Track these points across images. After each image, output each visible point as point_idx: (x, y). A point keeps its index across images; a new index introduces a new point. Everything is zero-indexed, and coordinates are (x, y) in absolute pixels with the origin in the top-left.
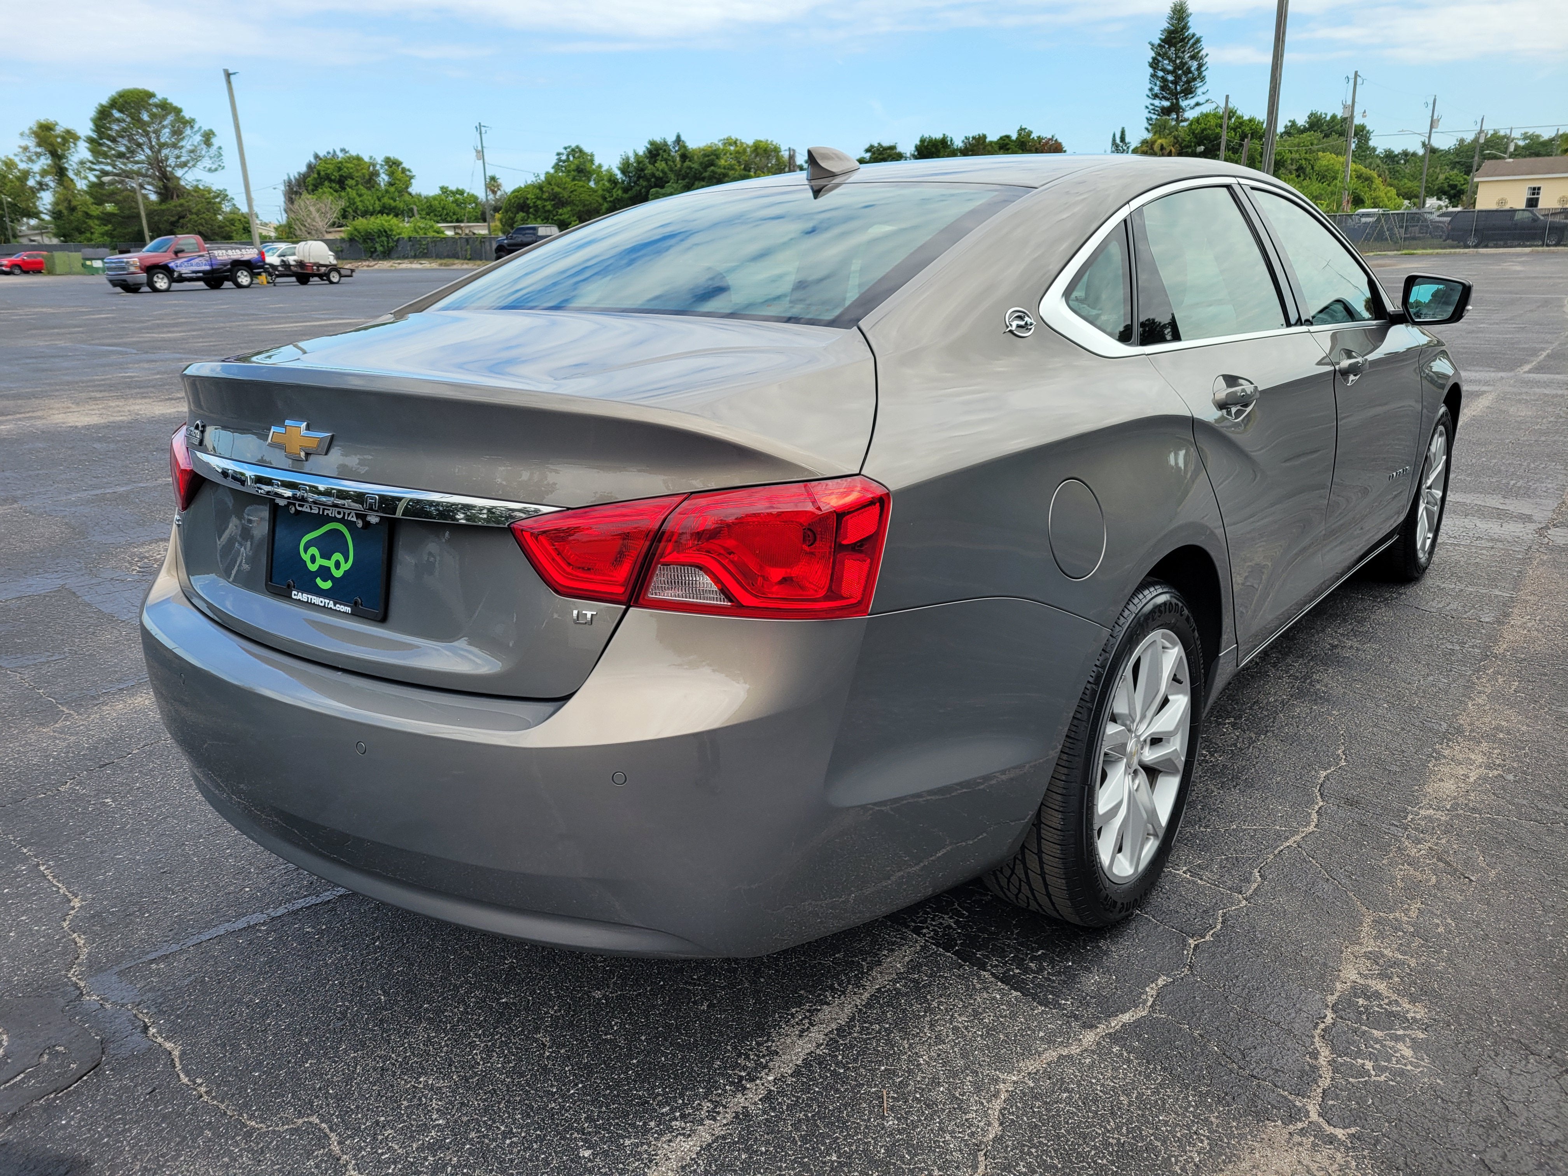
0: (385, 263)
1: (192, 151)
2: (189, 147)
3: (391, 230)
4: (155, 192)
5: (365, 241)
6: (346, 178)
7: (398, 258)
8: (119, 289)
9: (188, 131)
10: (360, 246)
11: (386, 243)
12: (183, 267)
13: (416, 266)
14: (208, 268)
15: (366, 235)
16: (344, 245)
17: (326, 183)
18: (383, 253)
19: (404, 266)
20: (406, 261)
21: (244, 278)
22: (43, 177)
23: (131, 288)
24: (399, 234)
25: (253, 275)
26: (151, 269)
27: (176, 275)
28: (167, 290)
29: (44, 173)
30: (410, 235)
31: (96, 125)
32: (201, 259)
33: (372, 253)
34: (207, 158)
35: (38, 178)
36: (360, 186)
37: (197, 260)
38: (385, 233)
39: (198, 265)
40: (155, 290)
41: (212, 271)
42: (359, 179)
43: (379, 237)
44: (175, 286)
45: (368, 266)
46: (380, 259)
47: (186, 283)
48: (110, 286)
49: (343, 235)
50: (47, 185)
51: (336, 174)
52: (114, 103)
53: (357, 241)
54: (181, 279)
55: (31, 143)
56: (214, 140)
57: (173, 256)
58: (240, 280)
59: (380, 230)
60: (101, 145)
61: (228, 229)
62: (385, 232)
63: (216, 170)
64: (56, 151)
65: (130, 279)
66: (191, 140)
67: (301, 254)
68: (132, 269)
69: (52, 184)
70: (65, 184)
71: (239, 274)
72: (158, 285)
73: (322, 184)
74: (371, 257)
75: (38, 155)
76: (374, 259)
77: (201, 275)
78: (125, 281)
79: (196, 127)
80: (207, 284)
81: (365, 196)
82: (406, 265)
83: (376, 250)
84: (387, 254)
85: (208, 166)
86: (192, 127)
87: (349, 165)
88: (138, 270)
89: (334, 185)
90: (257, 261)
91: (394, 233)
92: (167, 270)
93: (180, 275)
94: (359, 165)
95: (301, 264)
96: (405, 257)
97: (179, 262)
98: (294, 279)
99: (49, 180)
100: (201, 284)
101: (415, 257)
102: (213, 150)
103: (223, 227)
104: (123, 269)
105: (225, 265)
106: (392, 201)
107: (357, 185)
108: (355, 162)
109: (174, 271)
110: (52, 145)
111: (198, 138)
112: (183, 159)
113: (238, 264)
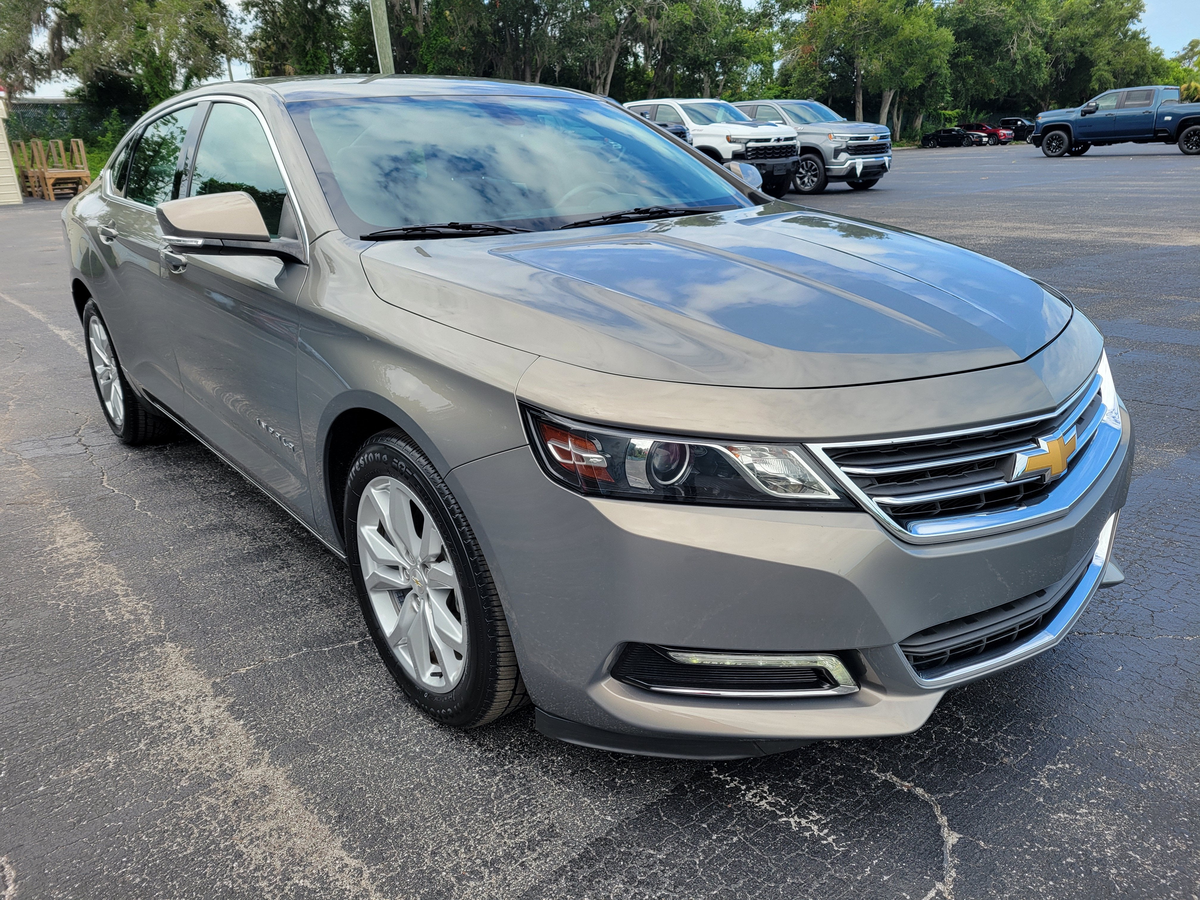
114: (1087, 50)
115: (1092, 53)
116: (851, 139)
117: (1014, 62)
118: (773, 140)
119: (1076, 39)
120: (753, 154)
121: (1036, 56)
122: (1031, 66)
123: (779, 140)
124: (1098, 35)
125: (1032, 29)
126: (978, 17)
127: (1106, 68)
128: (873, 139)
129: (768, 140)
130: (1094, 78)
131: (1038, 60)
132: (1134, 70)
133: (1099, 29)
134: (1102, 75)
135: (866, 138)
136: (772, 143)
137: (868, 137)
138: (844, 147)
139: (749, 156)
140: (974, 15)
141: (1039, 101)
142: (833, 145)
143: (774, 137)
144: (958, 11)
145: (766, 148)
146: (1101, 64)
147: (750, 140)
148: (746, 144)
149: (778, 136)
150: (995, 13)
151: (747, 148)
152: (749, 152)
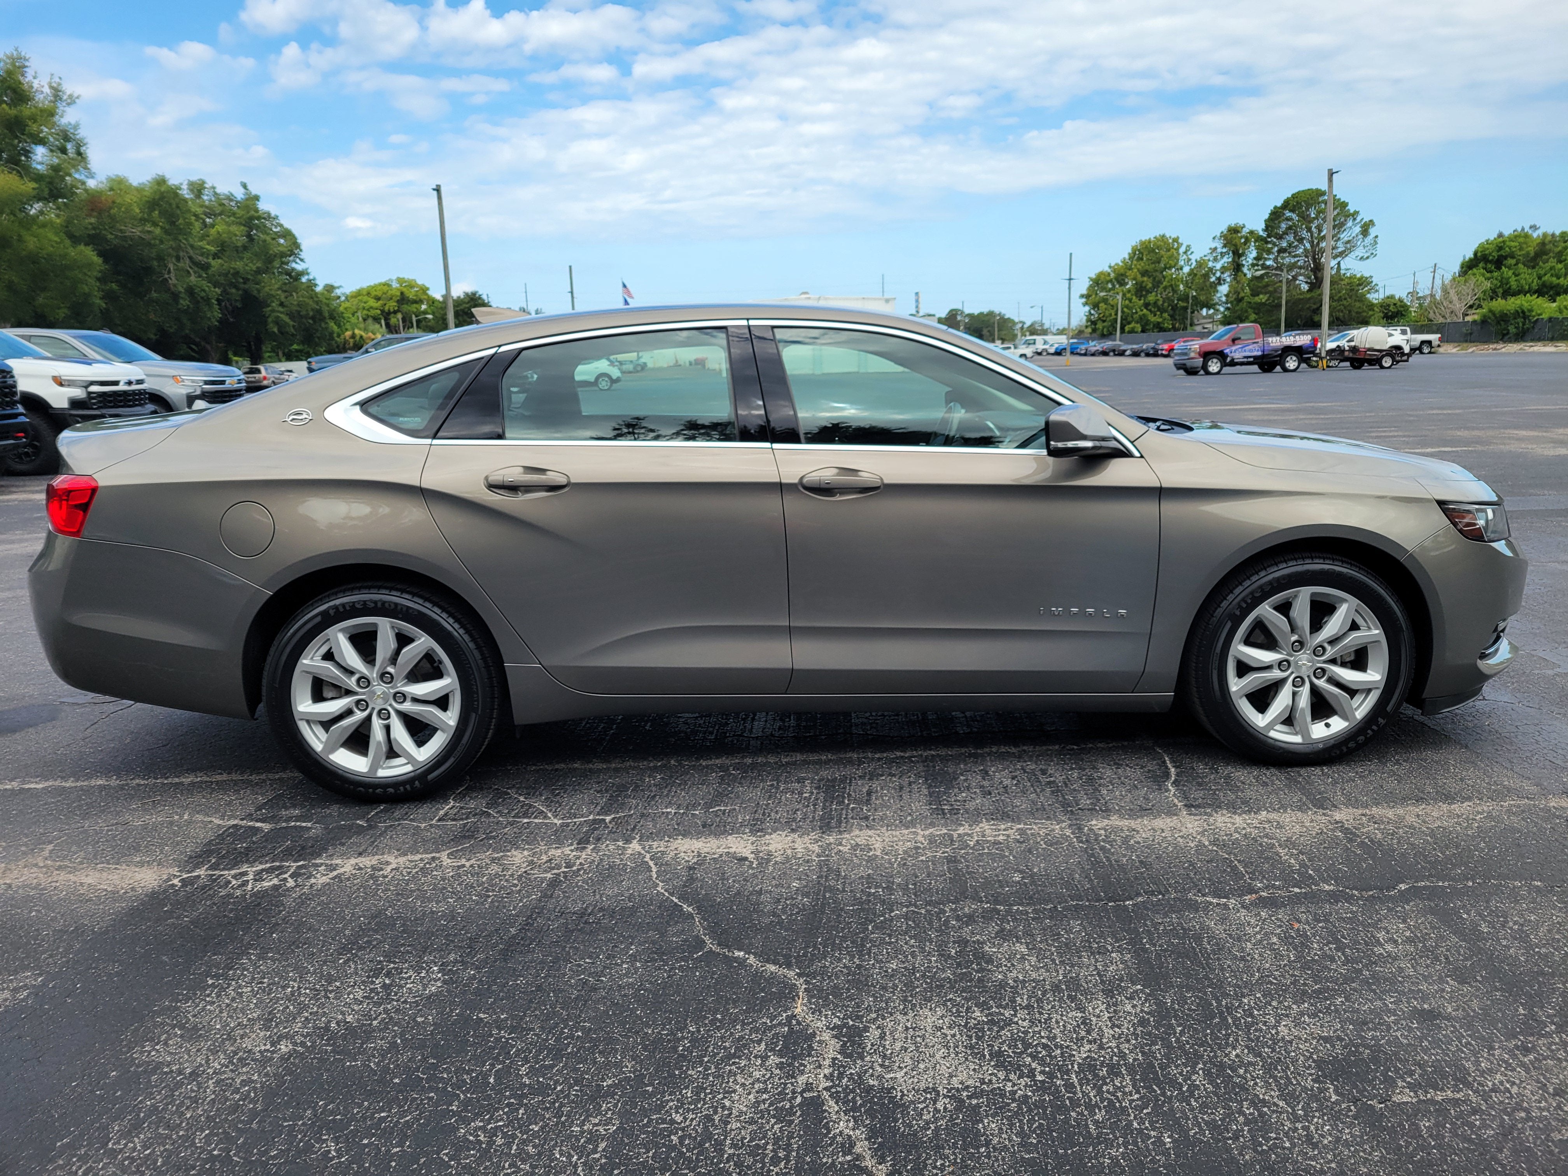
0: (1515, 346)
1: (1348, 242)
2: (1346, 239)
3: (1531, 311)
4: (1306, 282)
5: (1498, 323)
6: (1506, 258)
7: (1532, 340)
8: (1182, 372)
9: (1350, 223)
10: (1492, 329)
11: (1521, 325)
12: (1236, 353)
13: (1550, 348)
14: (1260, 353)
15: (1501, 316)
16: (1475, 328)
17: (1481, 265)
18: (1517, 335)
19: (1536, 349)
20: (1539, 344)
21: (1291, 363)
22: (1222, 273)
23: (1191, 372)
24: (1539, 315)
25: (1301, 360)
26: (1207, 355)
27: (1229, 359)
28: (1218, 373)
29: (1223, 270)
30: (1552, 315)
31: (1267, 227)
32: (1255, 345)
33: (1504, 335)
34: (1361, 248)
35: (1218, 274)
36: (1520, 266)
37: (1251, 347)
38: (1522, 314)
39: (1250, 351)
40: (1208, 373)
41: (1263, 356)
42: (1521, 258)
43: (1515, 318)
44: (1227, 369)
45: (1495, 349)
46: (1510, 342)
47: (1238, 367)
48: (1175, 369)
49: (1476, 317)
50: (1224, 280)
51: (1495, 254)
52: (1286, 205)
53: (1490, 324)
54: (1233, 363)
55: (1219, 244)
56: (1373, 232)
57: (1231, 343)
58: (1287, 365)
59: (1517, 311)
60: (1267, 243)
61: (1365, 314)
62: (1523, 312)
63: (1368, 258)
64: (1238, 250)
65: (1189, 364)
66: (1352, 230)
67: (1359, 339)
68: (1192, 355)
69: (1228, 280)
70: (1238, 279)
71: (1288, 359)
72: (1211, 369)
73: (1476, 266)
74: (1501, 340)
75: (1222, 254)
76: (1505, 342)
77: (1252, 359)
78: (1184, 364)
79: (1359, 219)
80: (1260, 368)
81: (1522, 276)
82: (1539, 348)
83: (1508, 333)
84: (1521, 336)
85: (1361, 255)
86: (1355, 219)
87: (1513, 244)
88: (1197, 356)
89: (1489, 266)
90: (1309, 347)
91: (1534, 314)
92: (1221, 356)
93: (1233, 360)
94: (1525, 243)
95: (1354, 349)
96: (1539, 340)
97: (1234, 348)
98: (1348, 364)
99: (1227, 276)
100: (1255, 368)
101: (1552, 339)
102: (1369, 239)
103: (1360, 313)
104: (1185, 354)
105: (1276, 351)
106: (1554, 279)
107: (1516, 264)
108: (1522, 240)
109: (1228, 356)
110: (1235, 245)
111: (1357, 229)
112: (1340, 250)
113: (1289, 350)
114: (253, 288)
115: (259, 291)
116: (207, 383)
117: (175, 296)
118: (121, 383)
119: (237, 273)
120: (100, 402)
121: (204, 290)
122: (198, 302)
123: (130, 383)
124: (258, 272)
125: (190, 258)
126: (116, 236)
127: (281, 309)
128: (231, 383)
129: (116, 383)
130: (270, 320)
131: (208, 295)
132: (311, 314)
133: (259, 265)
134: (278, 317)
135: (223, 382)
136: (122, 387)
137: (225, 381)
138: (198, 392)
139: (94, 404)
140: (111, 234)
141: (203, 343)
142: (184, 391)
143: (123, 379)
144: (90, 227)
145: (115, 393)
146: (274, 304)
147: (92, 383)
148: (86, 387)
149: (128, 378)
150: (138, 233)
151: (89, 393)
152: (94, 398)
